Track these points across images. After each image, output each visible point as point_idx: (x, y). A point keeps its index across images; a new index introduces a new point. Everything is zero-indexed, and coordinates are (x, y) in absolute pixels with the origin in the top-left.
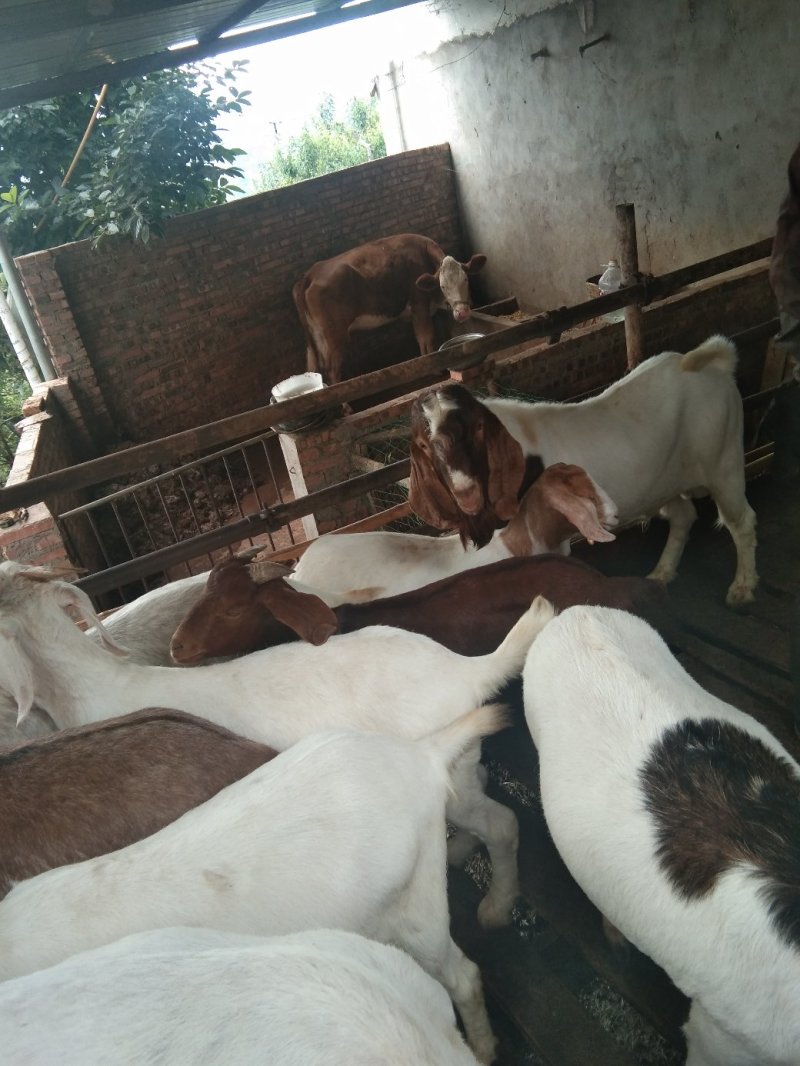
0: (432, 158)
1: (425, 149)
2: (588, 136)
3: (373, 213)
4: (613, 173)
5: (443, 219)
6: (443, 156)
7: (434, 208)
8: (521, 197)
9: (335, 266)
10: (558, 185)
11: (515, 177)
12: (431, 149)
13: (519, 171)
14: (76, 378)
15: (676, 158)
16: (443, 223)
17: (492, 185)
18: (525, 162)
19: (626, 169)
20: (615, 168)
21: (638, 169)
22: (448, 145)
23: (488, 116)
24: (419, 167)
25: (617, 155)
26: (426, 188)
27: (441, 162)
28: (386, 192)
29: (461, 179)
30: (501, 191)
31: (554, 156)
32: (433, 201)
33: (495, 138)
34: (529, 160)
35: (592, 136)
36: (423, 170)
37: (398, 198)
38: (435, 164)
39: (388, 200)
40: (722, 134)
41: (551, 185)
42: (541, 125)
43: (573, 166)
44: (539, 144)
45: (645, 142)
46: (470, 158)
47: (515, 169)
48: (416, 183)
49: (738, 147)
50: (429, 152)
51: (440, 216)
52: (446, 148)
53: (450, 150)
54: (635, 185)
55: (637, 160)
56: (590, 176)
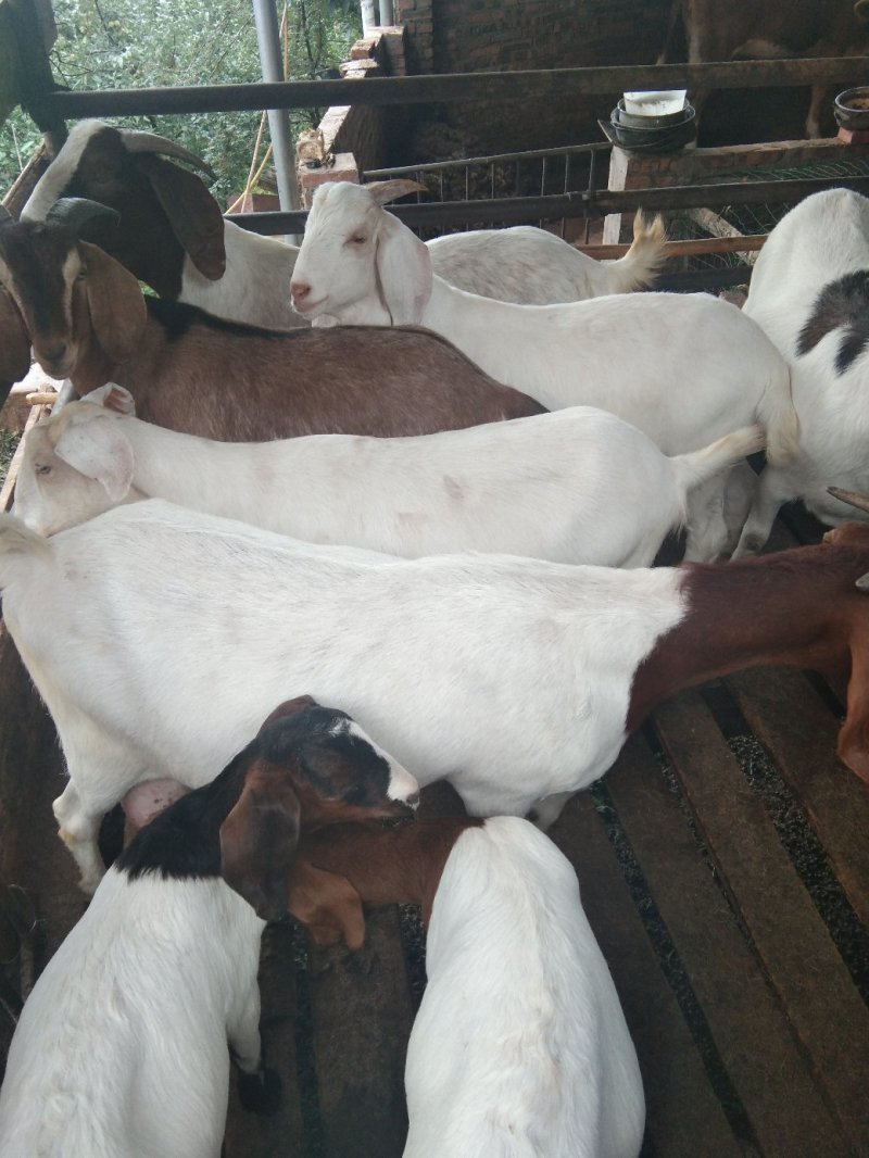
14: (413, 31)
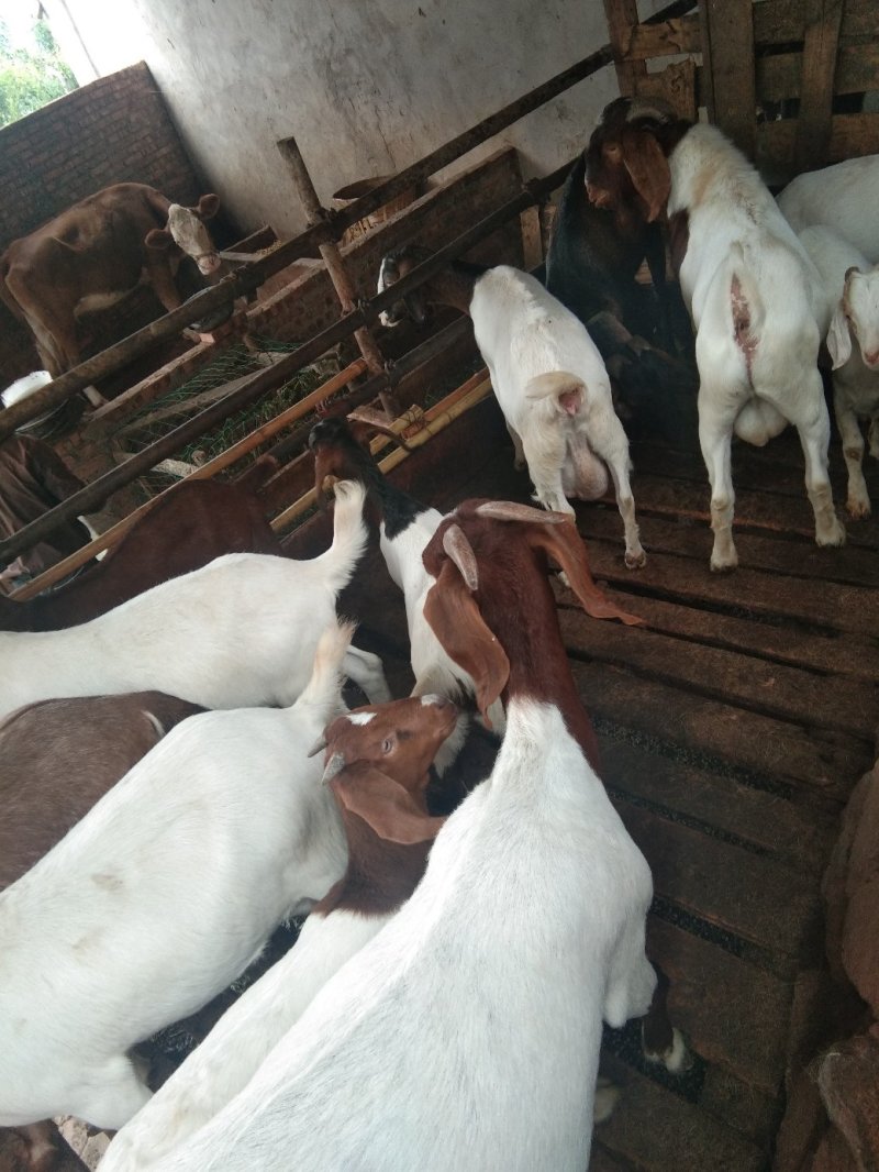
0: (129, 82)
1: (117, 73)
2: (292, 31)
3: (77, 161)
4: (329, 70)
5: (164, 151)
6: (142, 76)
7: (149, 140)
8: (242, 111)
9: (36, 242)
10: (277, 91)
11: (228, 90)
12: (126, 71)
13: (231, 83)
15: (387, 45)
16: (165, 156)
17: (206, 103)
18: (233, 70)
19: (340, 64)
20: (329, 64)
21: (352, 61)
22: (145, 64)
23: (179, 22)
24: (117, 96)
25: (327, 49)
26: (133, 119)
27: (141, 85)
28: (87, 132)
29: (170, 100)
30: (218, 107)
31: (262, 59)
32: (146, 132)
33: (193, 47)
34: (237, 68)
35: (296, 30)
36: (123, 98)
37: (102, 136)
38: (135, 87)
39: (91, 142)
40: (423, 10)
41: (269, 93)
42: (239, 26)
43: (286, 68)
44: (243, 48)
45: (352, 29)
46: (173, 73)
47: (226, 80)
48: (117, 116)
49: (444, 22)
50: (123, 75)
51: (159, 149)
52: (143, 67)
53: (147, 68)
54: (355, 80)
55: (349, 51)
56: (306, 76)
